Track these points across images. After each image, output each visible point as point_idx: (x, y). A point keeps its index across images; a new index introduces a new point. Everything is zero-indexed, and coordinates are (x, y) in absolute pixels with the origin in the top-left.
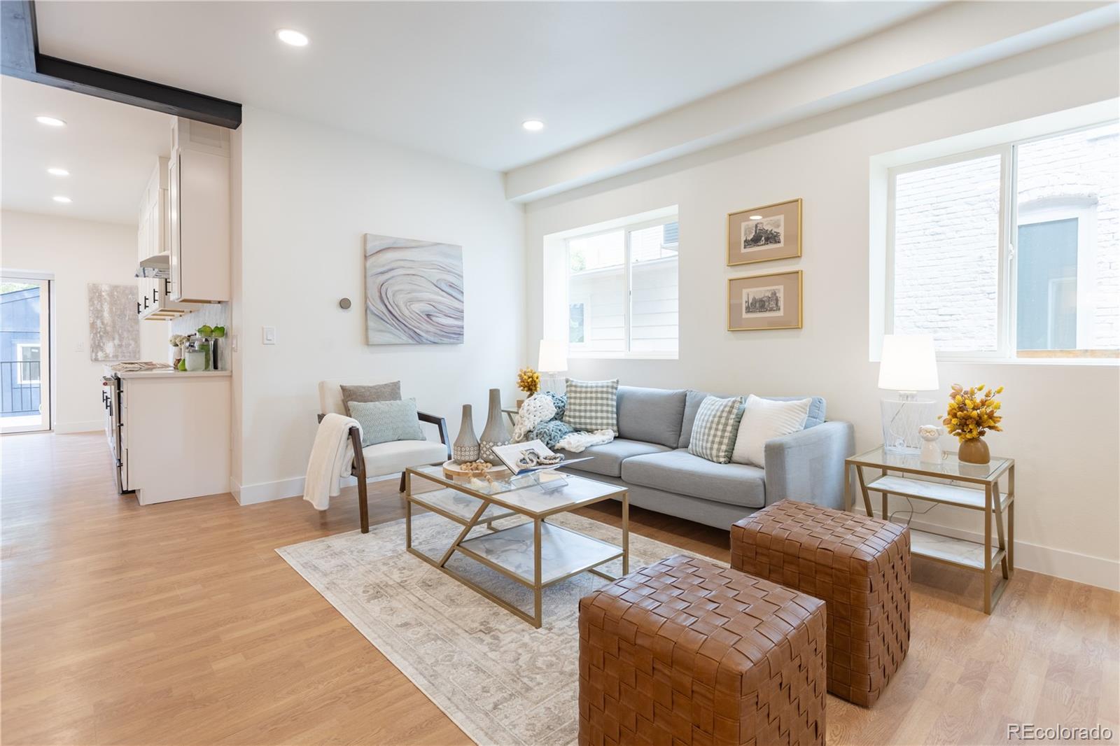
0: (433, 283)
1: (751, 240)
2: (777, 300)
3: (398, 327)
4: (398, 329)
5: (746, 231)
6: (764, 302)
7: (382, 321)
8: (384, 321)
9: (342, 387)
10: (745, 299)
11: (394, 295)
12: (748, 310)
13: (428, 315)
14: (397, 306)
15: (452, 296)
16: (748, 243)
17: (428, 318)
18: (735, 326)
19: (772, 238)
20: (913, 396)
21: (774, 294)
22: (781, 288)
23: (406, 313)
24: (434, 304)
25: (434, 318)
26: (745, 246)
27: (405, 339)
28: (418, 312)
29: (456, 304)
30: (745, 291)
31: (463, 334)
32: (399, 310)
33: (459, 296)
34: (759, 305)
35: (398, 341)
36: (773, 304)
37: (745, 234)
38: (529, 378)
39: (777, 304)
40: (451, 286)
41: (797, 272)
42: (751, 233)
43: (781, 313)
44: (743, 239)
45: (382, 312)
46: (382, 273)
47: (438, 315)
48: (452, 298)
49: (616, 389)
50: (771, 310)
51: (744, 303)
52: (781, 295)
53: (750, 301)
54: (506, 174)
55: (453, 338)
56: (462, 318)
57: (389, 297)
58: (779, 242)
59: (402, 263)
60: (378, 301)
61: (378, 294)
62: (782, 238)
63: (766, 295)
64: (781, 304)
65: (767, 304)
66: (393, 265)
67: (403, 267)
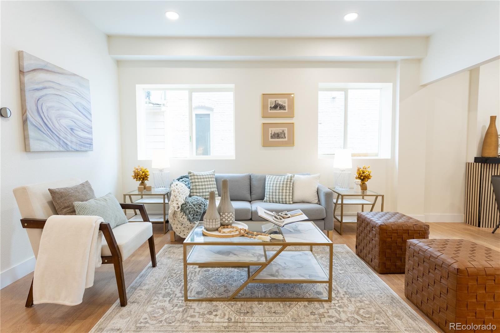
0: (73, 105)
1: (273, 107)
2: (284, 134)
3: (52, 137)
4: (52, 139)
5: (270, 103)
6: (279, 134)
7: (40, 132)
8: (42, 132)
9: (49, 190)
10: (270, 133)
11: (47, 110)
12: (272, 137)
13: (72, 129)
14: (50, 119)
15: (85, 116)
16: (271, 108)
17: (72, 130)
18: (266, 144)
19: (282, 107)
20: (344, 171)
21: (283, 131)
22: (286, 129)
23: (57, 125)
24: (75, 121)
25: (75, 132)
26: (270, 109)
27: (57, 147)
28: (65, 126)
29: (87, 122)
30: (270, 129)
31: (92, 144)
32: (52, 122)
33: (89, 117)
34: (277, 136)
35: (52, 149)
36: (283, 136)
37: (270, 104)
38: (143, 172)
39: (284, 136)
40: (84, 108)
41: (293, 123)
42: (273, 104)
43: (286, 139)
44: (269, 106)
45: (40, 124)
46: (37, 90)
47: (77, 129)
48: (85, 117)
49: (214, 175)
50: (282, 138)
51: (270, 134)
52: (286, 132)
53: (273, 134)
54: (109, 37)
55: (87, 147)
56: (90, 133)
57: (44, 111)
58: (286, 110)
59: (51, 84)
60: (36, 114)
61: (35, 108)
62: (287, 108)
63: (280, 131)
64: (286, 135)
65: (280, 135)
66: (46, 85)
67: (53, 88)
